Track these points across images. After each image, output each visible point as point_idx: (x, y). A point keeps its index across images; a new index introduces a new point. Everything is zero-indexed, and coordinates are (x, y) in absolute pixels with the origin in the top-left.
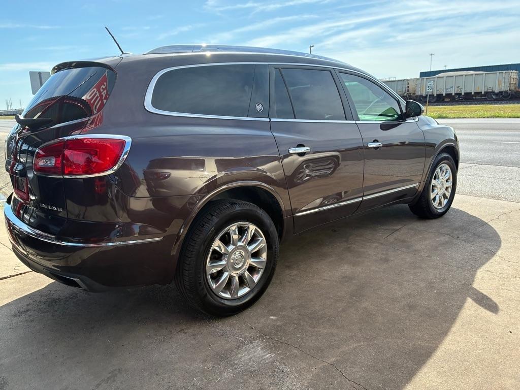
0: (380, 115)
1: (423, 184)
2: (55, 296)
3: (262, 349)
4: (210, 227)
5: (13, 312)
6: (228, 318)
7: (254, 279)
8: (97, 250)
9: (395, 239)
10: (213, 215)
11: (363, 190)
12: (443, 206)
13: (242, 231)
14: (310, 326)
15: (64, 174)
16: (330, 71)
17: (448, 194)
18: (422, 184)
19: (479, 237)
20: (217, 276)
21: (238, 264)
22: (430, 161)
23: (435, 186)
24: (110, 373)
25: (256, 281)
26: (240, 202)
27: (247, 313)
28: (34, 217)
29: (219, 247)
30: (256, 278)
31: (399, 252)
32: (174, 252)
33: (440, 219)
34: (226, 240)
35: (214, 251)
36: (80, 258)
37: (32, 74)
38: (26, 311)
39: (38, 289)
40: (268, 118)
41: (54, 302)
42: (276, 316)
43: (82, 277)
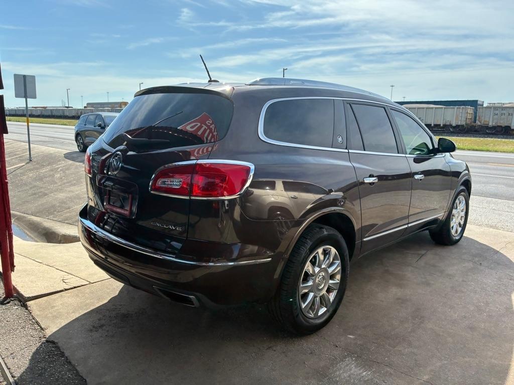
1: (447, 213)
2: (124, 311)
3: (355, 366)
5: (87, 327)
7: (330, 298)
9: (426, 264)
10: (306, 239)
11: (409, 218)
12: (458, 234)
13: (326, 254)
14: (389, 345)
15: (190, 195)
16: (384, 108)
17: (462, 223)
19: (498, 264)
21: (320, 285)
22: (453, 193)
23: (454, 215)
25: (331, 301)
26: (326, 227)
29: (309, 269)
30: (332, 297)
31: (436, 276)
34: (314, 262)
35: (306, 272)
38: (102, 326)
39: (101, 303)
40: (346, 149)
41: (125, 317)
42: (353, 335)
43: (198, 294)
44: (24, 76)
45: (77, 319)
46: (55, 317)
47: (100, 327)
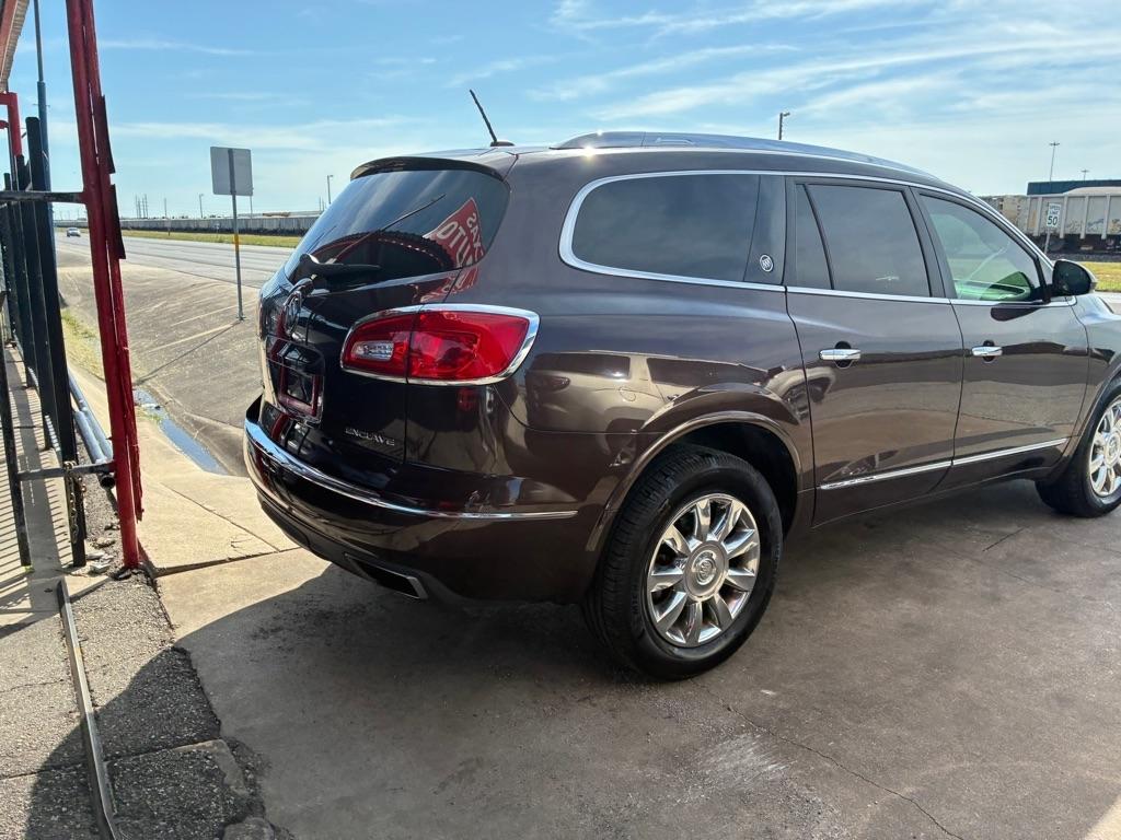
0: (994, 287)
1: (1076, 441)
2: (324, 607)
3: (756, 752)
4: (662, 499)
5: (250, 630)
6: (675, 684)
7: (730, 610)
8: (449, 528)
9: (1009, 555)
10: (667, 476)
11: (954, 444)
12: (1112, 491)
13: (717, 512)
14: (849, 718)
15: (408, 375)
16: (903, 192)
18: (1074, 439)
20: (664, 597)
21: (703, 578)
22: (1095, 392)
23: (1099, 447)
24: (461, 764)
25: (733, 616)
26: (719, 453)
27: (713, 679)
29: (673, 540)
30: (735, 607)
31: (1023, 583)
32: (592, 545)
33: (1105, 519)
34: (687, 527)
35: (664, 546)
36: (417, 538)
37: (216, 152)
38: (275, 631)
40: (781, 285)
41: (324, 617)
42: (774, 690)
44: (230, 151)
45: (237, 614)
46: (200, 607)
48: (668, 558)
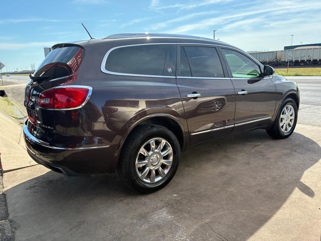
0: (248, 74)
2: (51, 179)
3: (166, 213)
4: (138, 140)
5: (26, 187)
6: (149, 194)
7: (165, 172)
8: (73, 152)
9: (256, 151)
10: (140, 133)
11: (235, 120)
12: (288, 131)
13: (158, 143)
14: (196, 201)
15: (54, 108)
16: (215, 48)
17: (292, 124)
18: (274, 117)
19: (309, 150)
20: (142, 169)
21: (155, 163)
22: (280, 103)
23: (283, 119)
24: (78, 223)
25: (166, 173)
26: (156, 126)
27: (160, 192)
28: (39, 133)
29: (144, 153)
30: (166, 171)
31: (257, 158)
32: (116, 154)
33: (287, 139)
34: (148, 148)
35: (141, 154)
36: (63, 156)
37: (45, 49)
39: (41, 174)
40: (174, 76)
42: (177, 194)
43: (64, 167)
46: (14, 181)
47: (33, 187)
48: (142, 158)
